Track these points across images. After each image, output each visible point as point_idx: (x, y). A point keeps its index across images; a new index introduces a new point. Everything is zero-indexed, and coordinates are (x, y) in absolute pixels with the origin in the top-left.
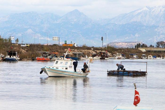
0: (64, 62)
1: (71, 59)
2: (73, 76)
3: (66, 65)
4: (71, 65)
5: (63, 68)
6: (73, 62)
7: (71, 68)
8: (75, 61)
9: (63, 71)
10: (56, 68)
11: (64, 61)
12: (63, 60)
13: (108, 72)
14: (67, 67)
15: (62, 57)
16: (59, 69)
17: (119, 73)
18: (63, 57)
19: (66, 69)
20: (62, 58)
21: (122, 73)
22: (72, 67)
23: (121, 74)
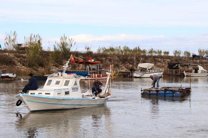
0: (62, 81)
1: (75, 74)
2: (81, 105)
3: (66, 87)
4: (76, 86)
5: (59, 92)
6: (80, 80)
7: (76, 91)
8: (82, 78)
9: (59, 100)
10: (46, 94)
11: (63, 79)
12: (60, 77)
13: (143, 91)
14: (67, 91)
15: (60, 71)
16: (51, 96)
17: (158, 93)
18: (62, 71)
19: (67, 93)
20: (60, 73)
21: (163, 92)
22: (77, 89)
23: (162, 95)
